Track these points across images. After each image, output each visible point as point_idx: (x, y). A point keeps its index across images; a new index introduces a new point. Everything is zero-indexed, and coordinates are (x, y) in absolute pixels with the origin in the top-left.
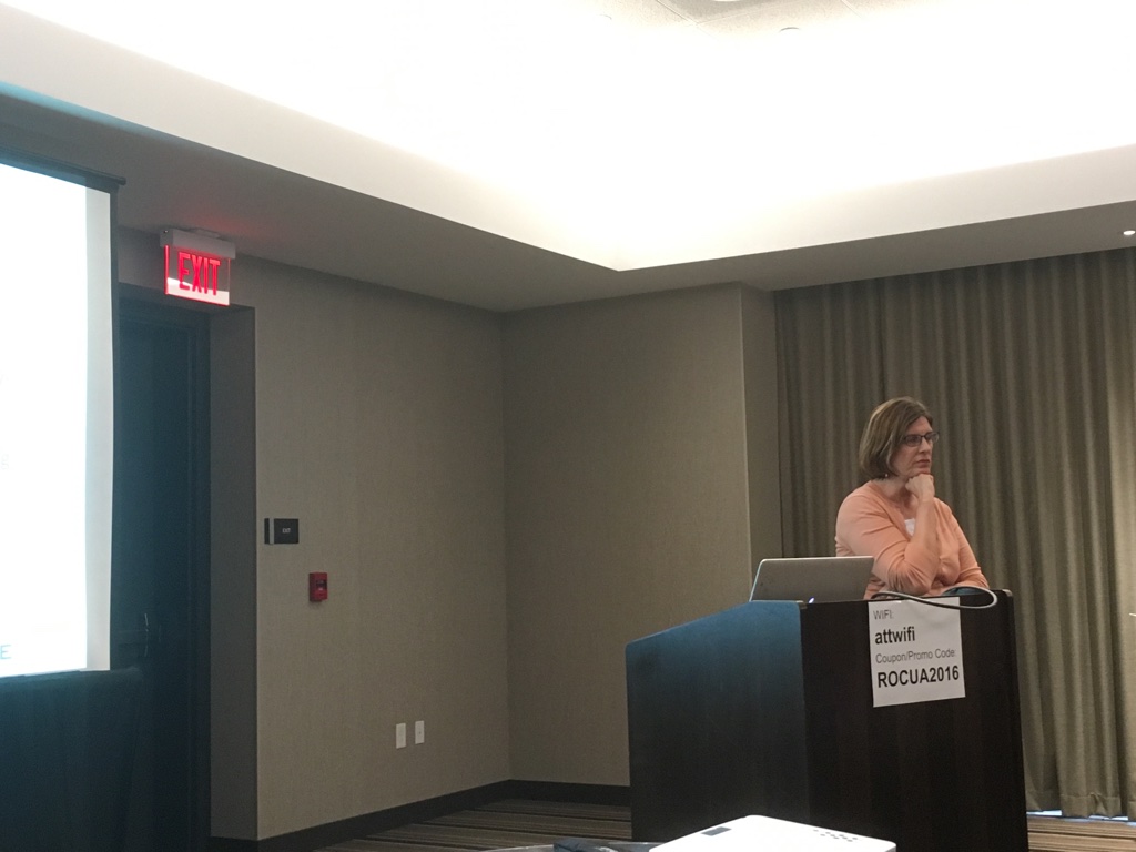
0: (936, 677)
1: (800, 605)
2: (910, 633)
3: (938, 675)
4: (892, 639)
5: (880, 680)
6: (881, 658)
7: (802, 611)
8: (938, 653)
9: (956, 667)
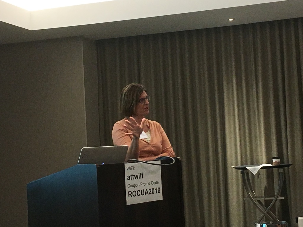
0: (151, 192)
1: (97, 165)
2: (141, 175)
3: (152, 191)
4: (134, 178)
5: (129, 194)
6: (130, 185)
7: (97, 168)
8: (152, 183)
9: (159, 188)
